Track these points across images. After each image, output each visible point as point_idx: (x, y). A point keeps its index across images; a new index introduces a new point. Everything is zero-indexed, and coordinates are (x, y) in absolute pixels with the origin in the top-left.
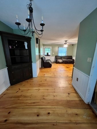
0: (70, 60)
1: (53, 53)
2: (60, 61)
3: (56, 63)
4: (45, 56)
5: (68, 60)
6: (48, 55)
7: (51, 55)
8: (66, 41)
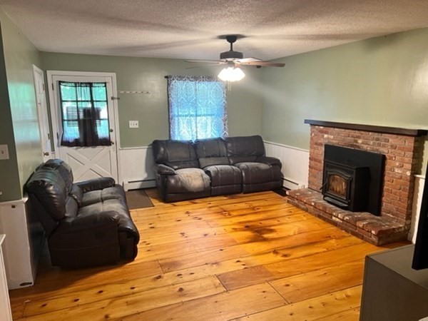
0: (259, 169)
1: (134, 124)
2: (192, 177)
3: (165, 200)
4: (65, 143)
5: (247, 170)
6: (89, 138)
7: (115, 137)
8: (232, 39)
